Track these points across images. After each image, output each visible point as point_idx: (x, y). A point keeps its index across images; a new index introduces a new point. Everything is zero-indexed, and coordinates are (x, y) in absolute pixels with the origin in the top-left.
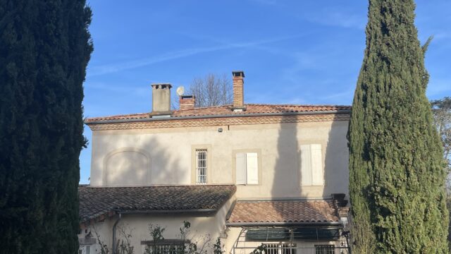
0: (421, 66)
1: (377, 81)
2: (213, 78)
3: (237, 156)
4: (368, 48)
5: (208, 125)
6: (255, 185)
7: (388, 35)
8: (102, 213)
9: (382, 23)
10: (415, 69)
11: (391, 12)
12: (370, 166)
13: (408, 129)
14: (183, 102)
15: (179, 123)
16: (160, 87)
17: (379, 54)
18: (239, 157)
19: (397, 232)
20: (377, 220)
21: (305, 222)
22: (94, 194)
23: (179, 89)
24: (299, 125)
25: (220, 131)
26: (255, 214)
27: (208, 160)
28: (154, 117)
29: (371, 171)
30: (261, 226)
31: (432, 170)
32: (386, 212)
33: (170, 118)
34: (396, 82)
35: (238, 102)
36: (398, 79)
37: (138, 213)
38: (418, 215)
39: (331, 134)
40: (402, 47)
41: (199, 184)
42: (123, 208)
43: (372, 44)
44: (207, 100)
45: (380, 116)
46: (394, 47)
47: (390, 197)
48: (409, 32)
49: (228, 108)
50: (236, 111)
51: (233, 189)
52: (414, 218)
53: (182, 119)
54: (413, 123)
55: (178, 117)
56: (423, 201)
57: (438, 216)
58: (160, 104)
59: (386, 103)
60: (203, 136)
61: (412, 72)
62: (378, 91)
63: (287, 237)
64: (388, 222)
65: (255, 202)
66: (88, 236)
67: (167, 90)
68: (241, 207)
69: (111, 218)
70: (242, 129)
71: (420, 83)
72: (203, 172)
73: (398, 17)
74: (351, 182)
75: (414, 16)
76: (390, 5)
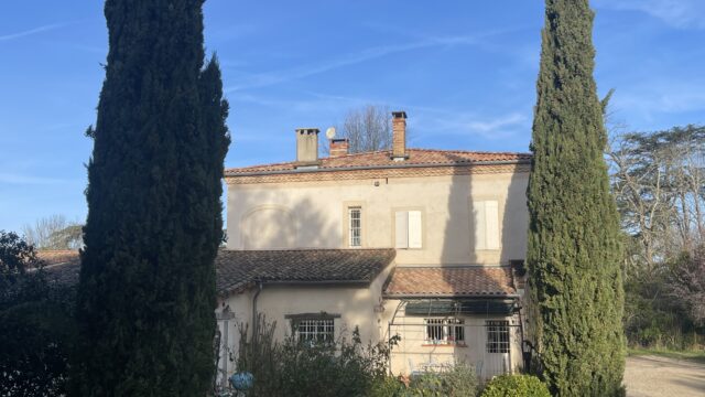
0: (597, 126)
1: (547, 143)
2: (373, 110)
3: (397, 214)
4: (538, 104)
5: (362, 178)
6: (418, 249)
7: (561, 89)
8: (240, 284)
9: (555, 74)
10: (591, 128)
11: (565, 62)
12: (537, 239)
13: (579, 199)
14: (334, 147)
15: (329, 175)
16: (306, 132)
17: (550, 112)
18: (400, 216)
19: (564, 313)
20: (543, 300)
21: (474, 295)
22: (231, 259)
23: (329, 130)
24: (474, 176)
25: (377, 184)
26: (416, 284)
27: (362, 219)
28: (299, 169)
29: (538, 245)
30: (424, 298)
31: (605, 244)
32: (552, 291)
33: (319, 169)
34: (568, 144)
35: (400, 149)
36: (571, 141)
37: (281, 284)
38: (587, 296)
39: (511, 189)
40: (576, 104)
41: (351, 247)
42: (264, 278)
43: (542, 99)
44: (365, 137)
45: (548, 183)
46: (567, 104)
47: (557, 274)
48: (585, 85)
49: (387, 155)
50: (396, 160)
51: (391, 253)
52: (582, 299)
53: (332, 171)
54: (586, 191)
55: (328, 169)
56: (593, 279)
57: (611, 296)
58: (306, 153)
59: (555, 168)
60: (356, 190)
61: (587, 133)
62: (547, 154)
63: (451, 311)
64: (554, 301)
65: (419, 269)
66: (226, 310)
67: (314, 136)
68: (401, 275)
69: (251, 289)
70: (402, 182)
71: (594, 144)
72: (357, 234)
73: (573, 67)
74: (529, 248)
75: (593, 65)
76: (564, 53)
